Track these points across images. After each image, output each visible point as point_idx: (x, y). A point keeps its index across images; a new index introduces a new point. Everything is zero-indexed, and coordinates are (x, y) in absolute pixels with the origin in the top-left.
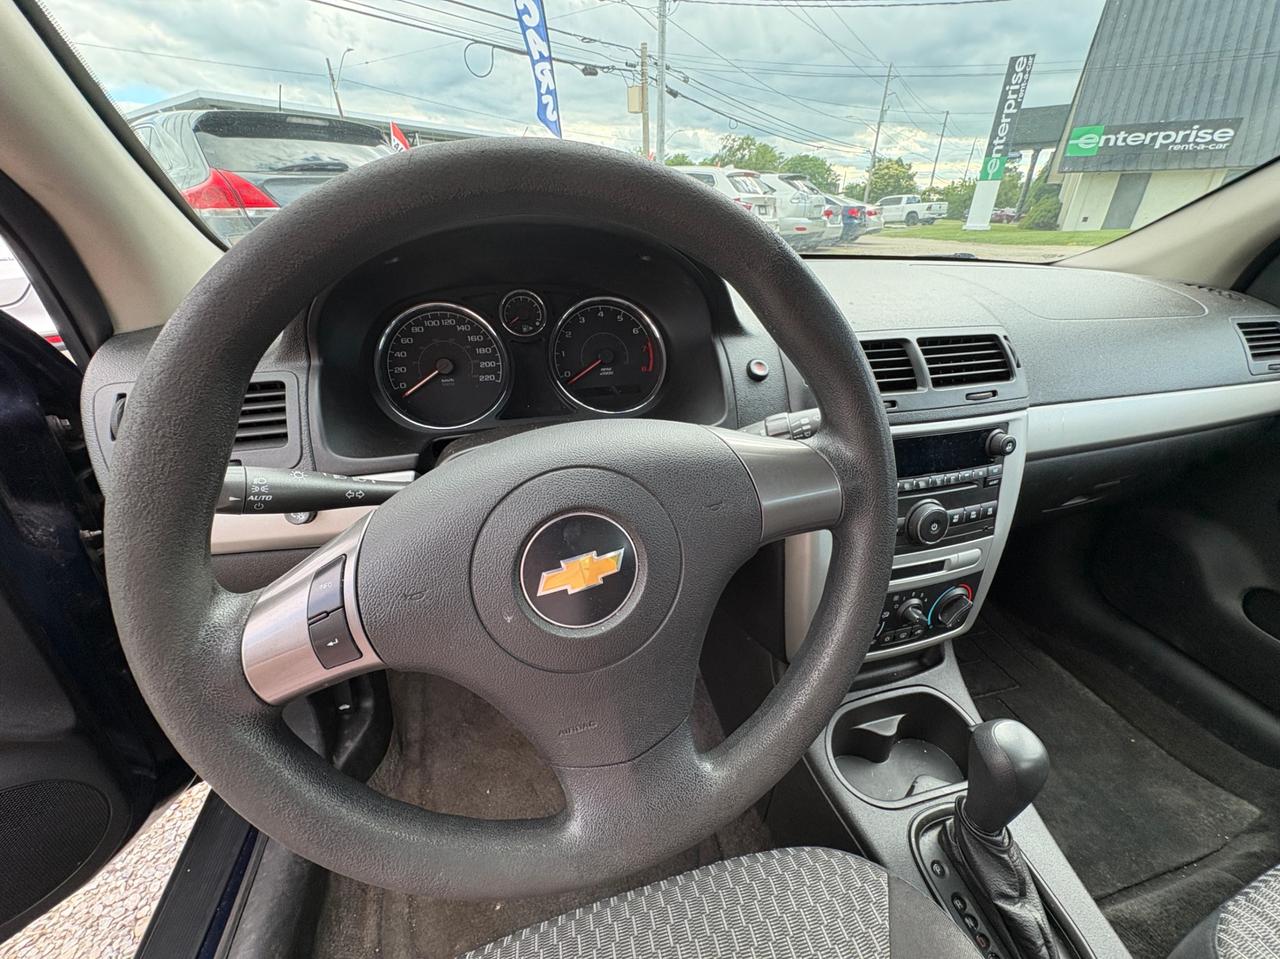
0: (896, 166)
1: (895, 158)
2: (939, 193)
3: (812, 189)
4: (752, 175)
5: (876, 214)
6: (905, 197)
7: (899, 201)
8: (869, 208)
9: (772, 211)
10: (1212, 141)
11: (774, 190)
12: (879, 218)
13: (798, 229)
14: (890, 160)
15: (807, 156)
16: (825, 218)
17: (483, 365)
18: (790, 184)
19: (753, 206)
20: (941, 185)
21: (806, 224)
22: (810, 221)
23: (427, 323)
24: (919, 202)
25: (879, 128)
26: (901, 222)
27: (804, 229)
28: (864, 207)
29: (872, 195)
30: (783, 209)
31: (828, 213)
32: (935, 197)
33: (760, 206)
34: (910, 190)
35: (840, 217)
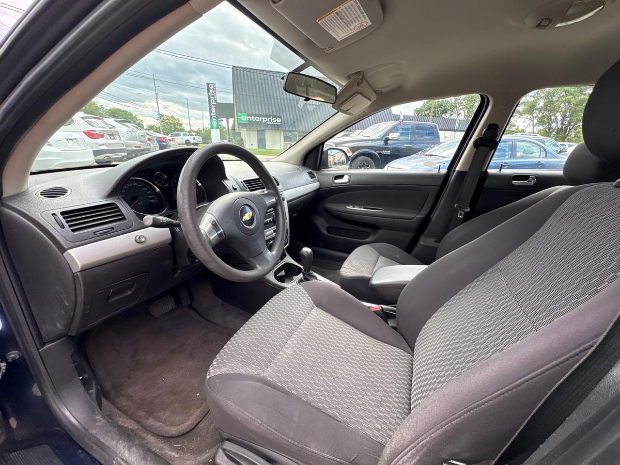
0: (172, 119)
1: (170, 116)
2: (195, 132)
3: (137, 128)
4: (99, 119)
5: (172, 141)
6: (182, 134)
7: (179, 135)
8: (168, 137)
9: (118, 138)
10: (277, 122)
11: (114, 127)
12: (175, 143)
13: (136, 147)
14: (168, 116)
15: (120, 109)
16: (148, 142)
17: (150, 197)
18: (124, 125)
19: (105, 135)
20: (196, 129)
21: (140, 144)
22: (141, 143)
23: (128, 185)
24: (188, 136)
25: (157, 101)
26: (184, 144)
27: (140, 147)
28: (165, 137)
29: (164, 131)
30: (123, 137)
31: (149, 140)
32: (194, 134)
33: (110, 135)
34: (183, 130)
35: (156, 141)
